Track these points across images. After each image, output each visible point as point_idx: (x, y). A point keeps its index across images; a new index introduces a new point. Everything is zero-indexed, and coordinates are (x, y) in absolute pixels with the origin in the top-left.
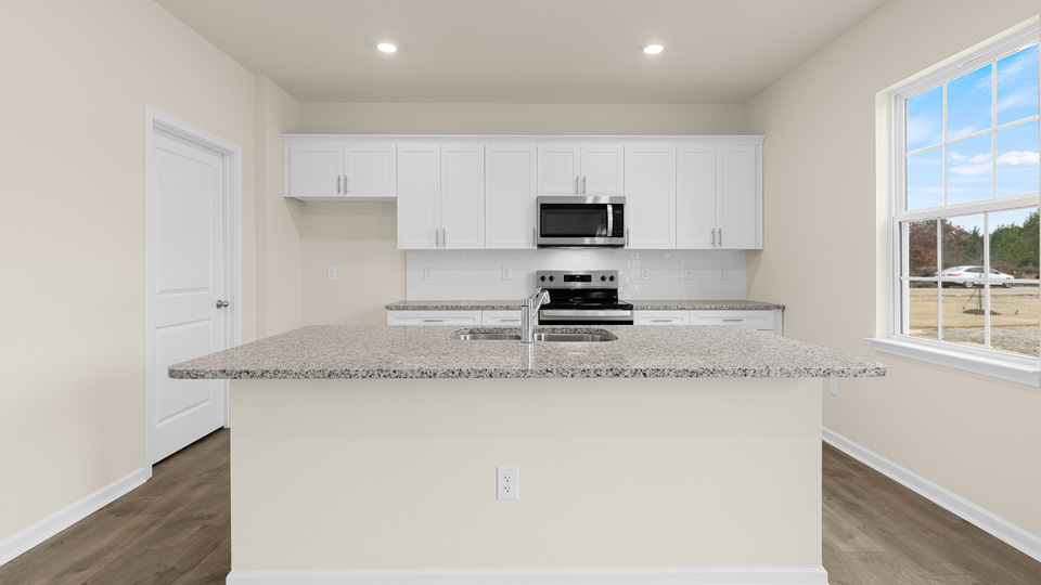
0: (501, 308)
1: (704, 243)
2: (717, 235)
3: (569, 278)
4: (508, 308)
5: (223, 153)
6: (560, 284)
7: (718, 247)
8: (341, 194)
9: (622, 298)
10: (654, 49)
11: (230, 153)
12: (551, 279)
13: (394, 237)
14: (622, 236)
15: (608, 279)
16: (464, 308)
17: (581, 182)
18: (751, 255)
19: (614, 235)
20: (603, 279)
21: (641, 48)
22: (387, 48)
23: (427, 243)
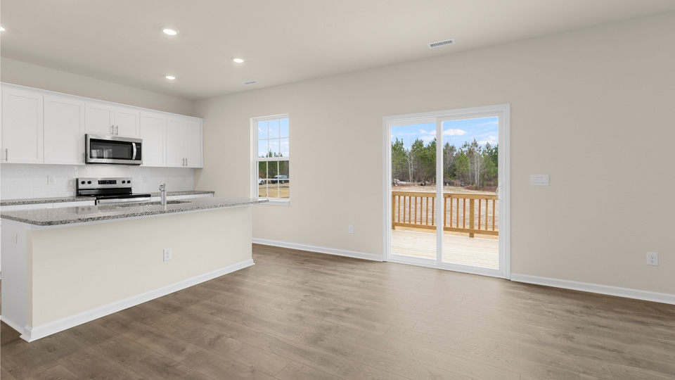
1: (180, 165)
2: (185, 160)
3: (102, 182)
7: (185, 166)
9: (134, 192)
12: (89, 183)
14: (140, 159)
15: (126, 182)
17: (115, 128)
18: (196, 171)
19: (136, 159)
20: (123, 182)
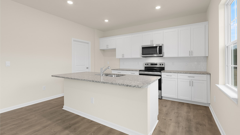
0: (131, 71)
1: (187, 55)
2: (191, 52)
3: (152, 64)
4: (133, 71)
5: (88, 43)
6: (150, 66)
8: (107, 48)
10: (158, 8)
11: (89, 43)
12: (148, 64)
13: (115, 56)
14: (162, 54)
15: (161, 65)
16: (125, 70)
17: (152, 41)
19: (159, 54)
20: (160, 65)
21: (155, 8)
22: (106, 21)
23: (121, 57)
